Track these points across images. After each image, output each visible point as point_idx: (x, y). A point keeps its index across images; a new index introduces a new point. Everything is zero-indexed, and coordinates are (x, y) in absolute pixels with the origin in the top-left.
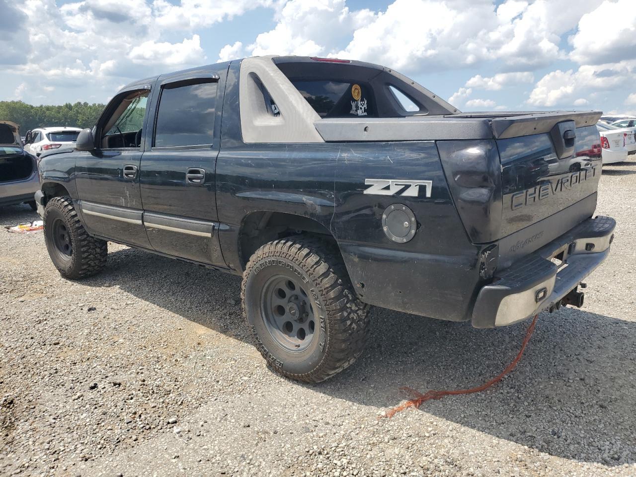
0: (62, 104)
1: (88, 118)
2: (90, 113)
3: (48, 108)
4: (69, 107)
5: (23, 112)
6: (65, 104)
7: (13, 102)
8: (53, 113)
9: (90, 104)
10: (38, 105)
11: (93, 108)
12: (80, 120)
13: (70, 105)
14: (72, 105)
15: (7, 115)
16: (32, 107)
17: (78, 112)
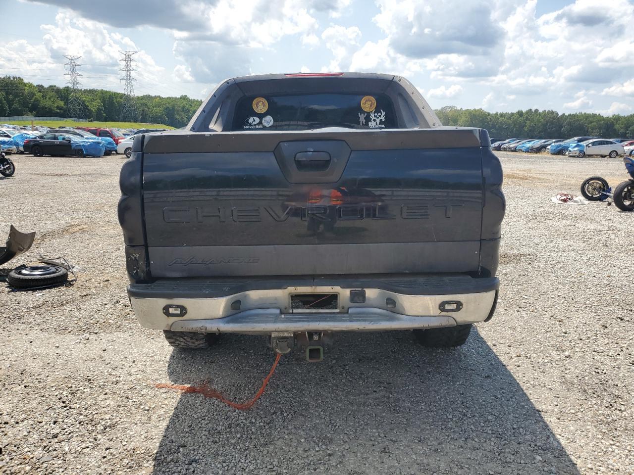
0: (515, 111)
1: (535, 125)
2: (538, 120)
3: (502, 115)
4: (520, 113)
5: (481, 119)
6: (517, 111)
7: (475, 110)
8: (505, 119)
9: (541, 111)
10: (495, 112)
11: (543, 115)
12: (528, 127)
13: (522, 112)
14: (524, 112)
15: (467, 121)
16: (489, 114)
17: (527, 119)
